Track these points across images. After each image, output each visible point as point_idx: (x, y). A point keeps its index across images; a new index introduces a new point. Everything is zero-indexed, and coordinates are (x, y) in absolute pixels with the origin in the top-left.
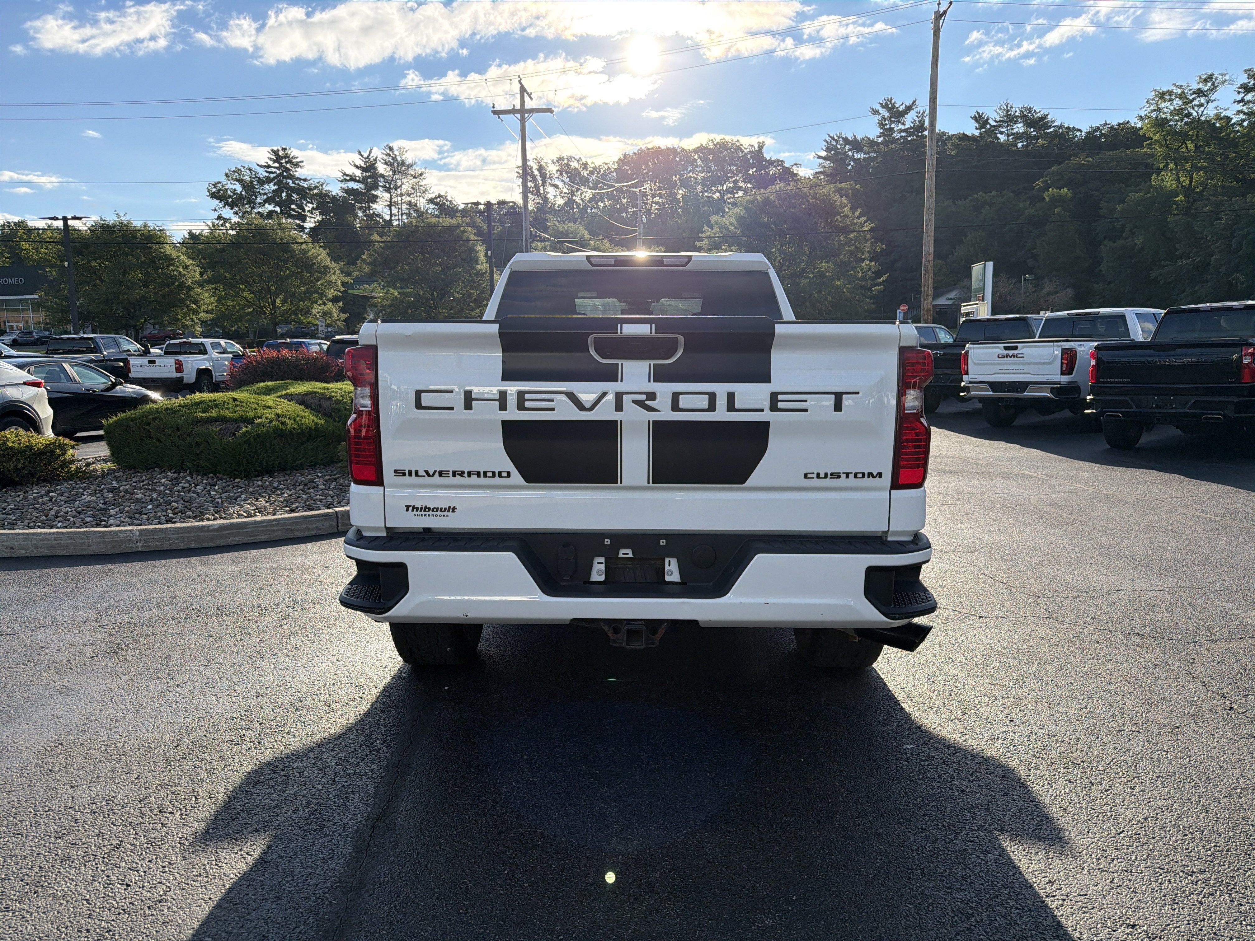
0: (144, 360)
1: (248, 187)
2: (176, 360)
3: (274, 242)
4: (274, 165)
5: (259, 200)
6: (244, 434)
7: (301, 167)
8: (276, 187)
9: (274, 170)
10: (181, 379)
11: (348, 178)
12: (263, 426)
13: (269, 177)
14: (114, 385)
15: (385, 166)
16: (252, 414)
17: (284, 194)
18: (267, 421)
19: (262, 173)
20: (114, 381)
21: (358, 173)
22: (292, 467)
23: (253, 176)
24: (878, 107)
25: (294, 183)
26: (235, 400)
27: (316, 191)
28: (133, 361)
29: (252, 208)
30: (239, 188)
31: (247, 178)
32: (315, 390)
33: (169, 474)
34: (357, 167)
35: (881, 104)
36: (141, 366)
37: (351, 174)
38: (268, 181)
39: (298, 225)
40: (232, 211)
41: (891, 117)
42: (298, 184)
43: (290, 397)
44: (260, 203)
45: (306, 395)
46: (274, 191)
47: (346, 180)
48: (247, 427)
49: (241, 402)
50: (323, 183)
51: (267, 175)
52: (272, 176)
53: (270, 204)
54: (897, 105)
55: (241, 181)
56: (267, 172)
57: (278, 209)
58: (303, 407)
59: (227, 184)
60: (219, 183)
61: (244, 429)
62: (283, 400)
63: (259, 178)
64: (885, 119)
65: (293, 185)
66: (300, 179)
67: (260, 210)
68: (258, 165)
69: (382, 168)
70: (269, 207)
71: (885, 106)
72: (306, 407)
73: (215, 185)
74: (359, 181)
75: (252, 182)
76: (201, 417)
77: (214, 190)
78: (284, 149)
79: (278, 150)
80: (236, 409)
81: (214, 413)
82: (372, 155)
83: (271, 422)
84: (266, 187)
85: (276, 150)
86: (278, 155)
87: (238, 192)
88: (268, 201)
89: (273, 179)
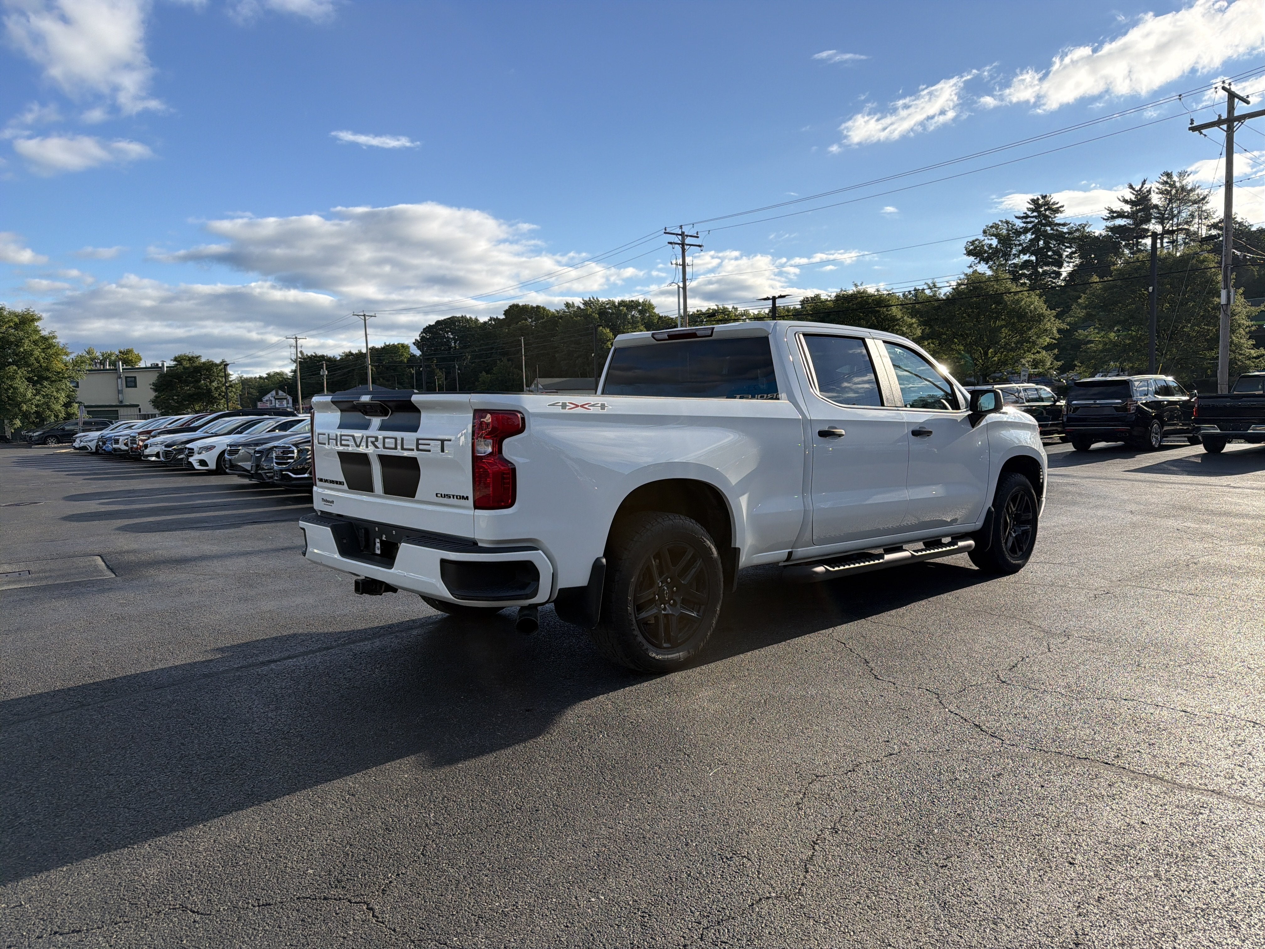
1: (1005, 241)
4: (1032, 215)
5: (1014, 251)
7: (1061, 212)
8: (1033, 236)
9: (1032, 219)
11: (1115, 215)
13: (1026, 228)
15: (1161, 196)
17: (1041, 243)
19: (1019, 224)
21: (1127, 208)
23: (1010, 228)
25: (1052, 229)
27: (1077, 234)
29: (1007, 260)
30: (994, 242)
31: (1004, 232)
34: (1126, 202)
37: (1119, 210)
38: (1026, 231)
39: (1054, 272)
40: (987, 266)
42: (1057, 230)
44: (1014, 255)
46: (1030, 240)
47: (1113, 218)
50: (1086, 225)
51: (1025, 225)
52: (1030, 226)
53: (1025, 254)
55: (996, 236)
56: (1024, 223)
57: (1033, 258)
59: (984, 240)
60: (977, 240)
63: (1016, 230)
65: (1052, 232)
66: (1059, 225)
67: (1014, 261)
68: (1016, 217)
69: (1156, 199)
70: (1025, 257)
73: (973, 243)
74: (1127, 217)
75: (1009, 234)
77: (971, 247)
78: (1044, 197)
79: (1038, 199)
82: (1145, 186)
84: (1023, 237)
85: (1035, 198)
86: (1038, 204)
87: (994, 246)
88: (1024, 251)
89: (1031, 229)
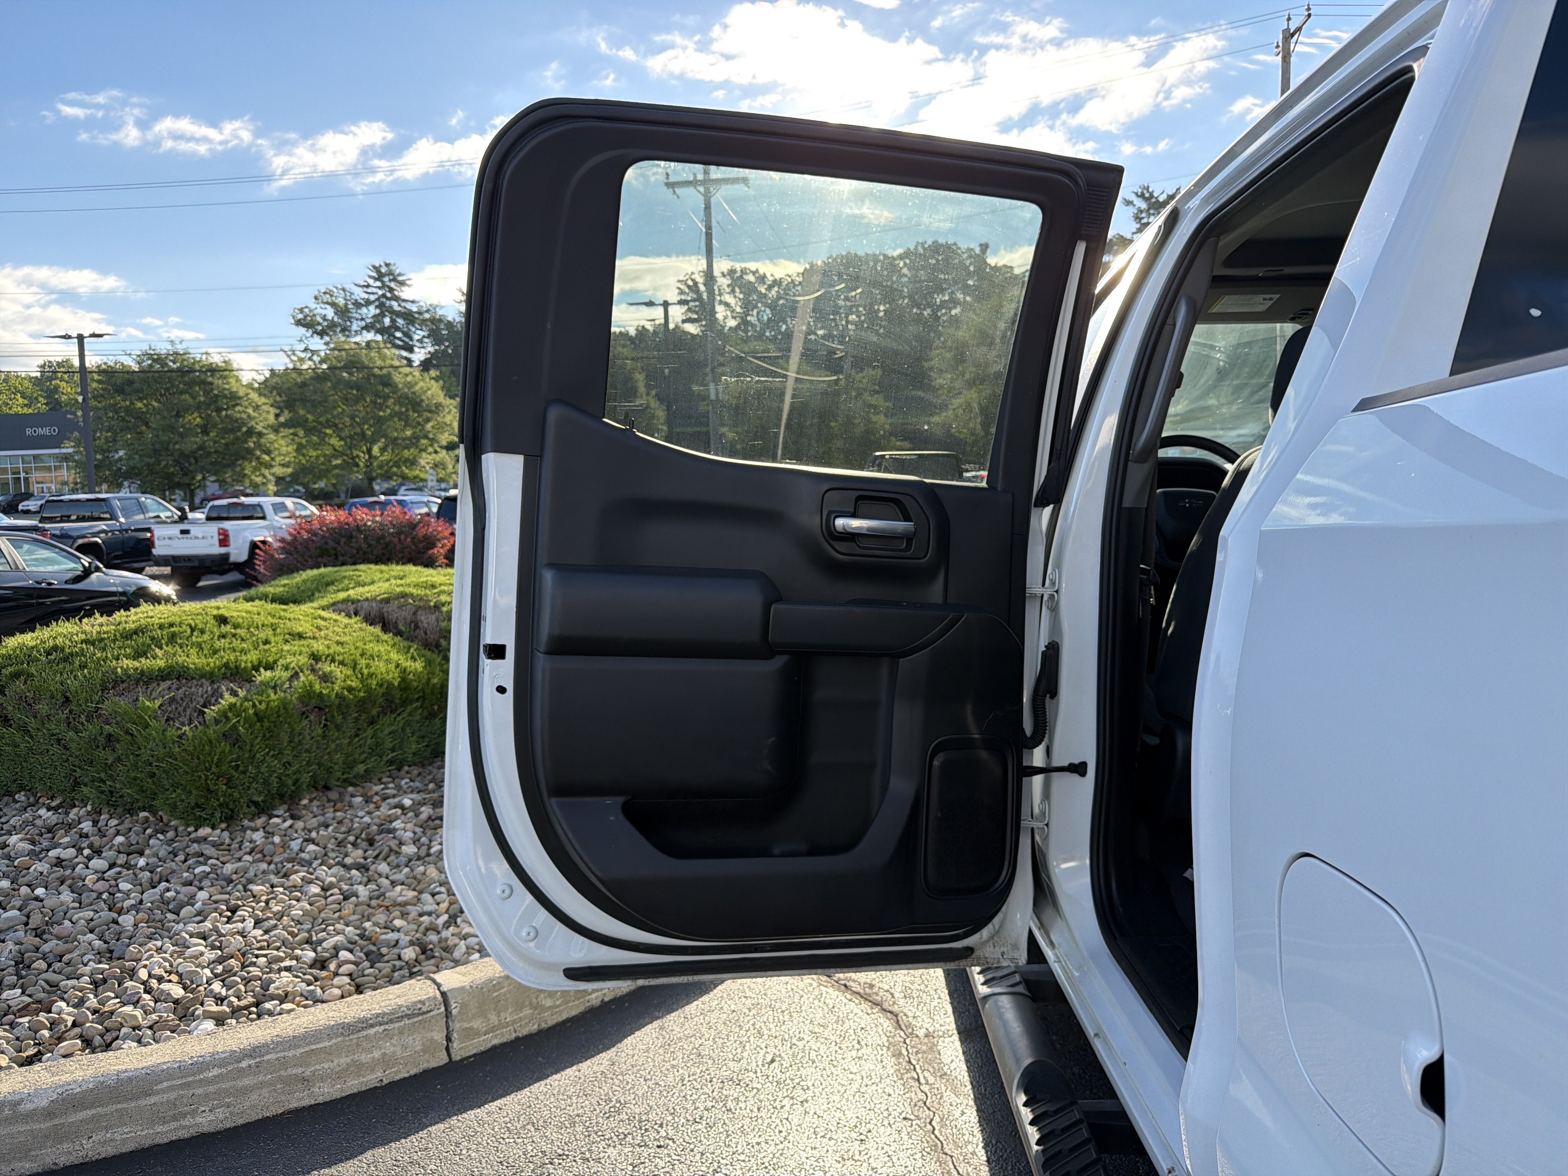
0: (175, 530)
1: (343, 312)
2: (219, 529)
3: (371, 372)
4: (374, 284)
5: (355, 327)
6: (224, 715)
7: (408, 286)
8: (377, 311)
9: (375, 290)
10: (226, 556)
12: (274, 688)
13: (368, 299)
14: (87, 573)
16: (253, 657)
17: (387, 320)
18: (286, 675)
19: (360, 294)
23: (349, 298)
24: (1133, 198)
25: (399, 305)
26: (222, 620)
27: (427, 316)
29: (346, 337)
30: (330, 313)
31: (341, 301)
32: (408, 590)
35: (1136, 194)
36: (170, 538)
38: (368, 303)
39: (406, 358)
40: (322, 342)
41: (1149, 209)
42: (405, 308)
43: (351, 608)
44: (356, 331)
45: (387, 601)
46: (374, 316)
48: (234, 694)
49: (236, 626)
50: (437, 306)
51: (366, 296)
52: (372, 298)
53: (368, 331)
54: (1155, 195)
55: (333, 305)
56: (366, 293)
57: (379, 338)
58: (377, 630)
59: (316, 308)
60: (306, 307)
61: (228, 699)
62: (335, 616)
63: (356, 300)
64: (1141, 212)
65: (399, 308)
66: (407, 301)
67: (357, 339)
68: (356, 285)
71: (1142, 196)
72: (385, 629)
73: (301, 310)
75: (346, 305)
76: (125, 671)
77: (300, 316)
78: (387, 265)
79: (380, 266)
80: (218, 644)
81: (158, 661)
83: (296, 675)
84: (364, 310)
85: (377, 265)
86: (380, 272)
87: (330, 318)
88: (367, 328)
89: (374, 302)
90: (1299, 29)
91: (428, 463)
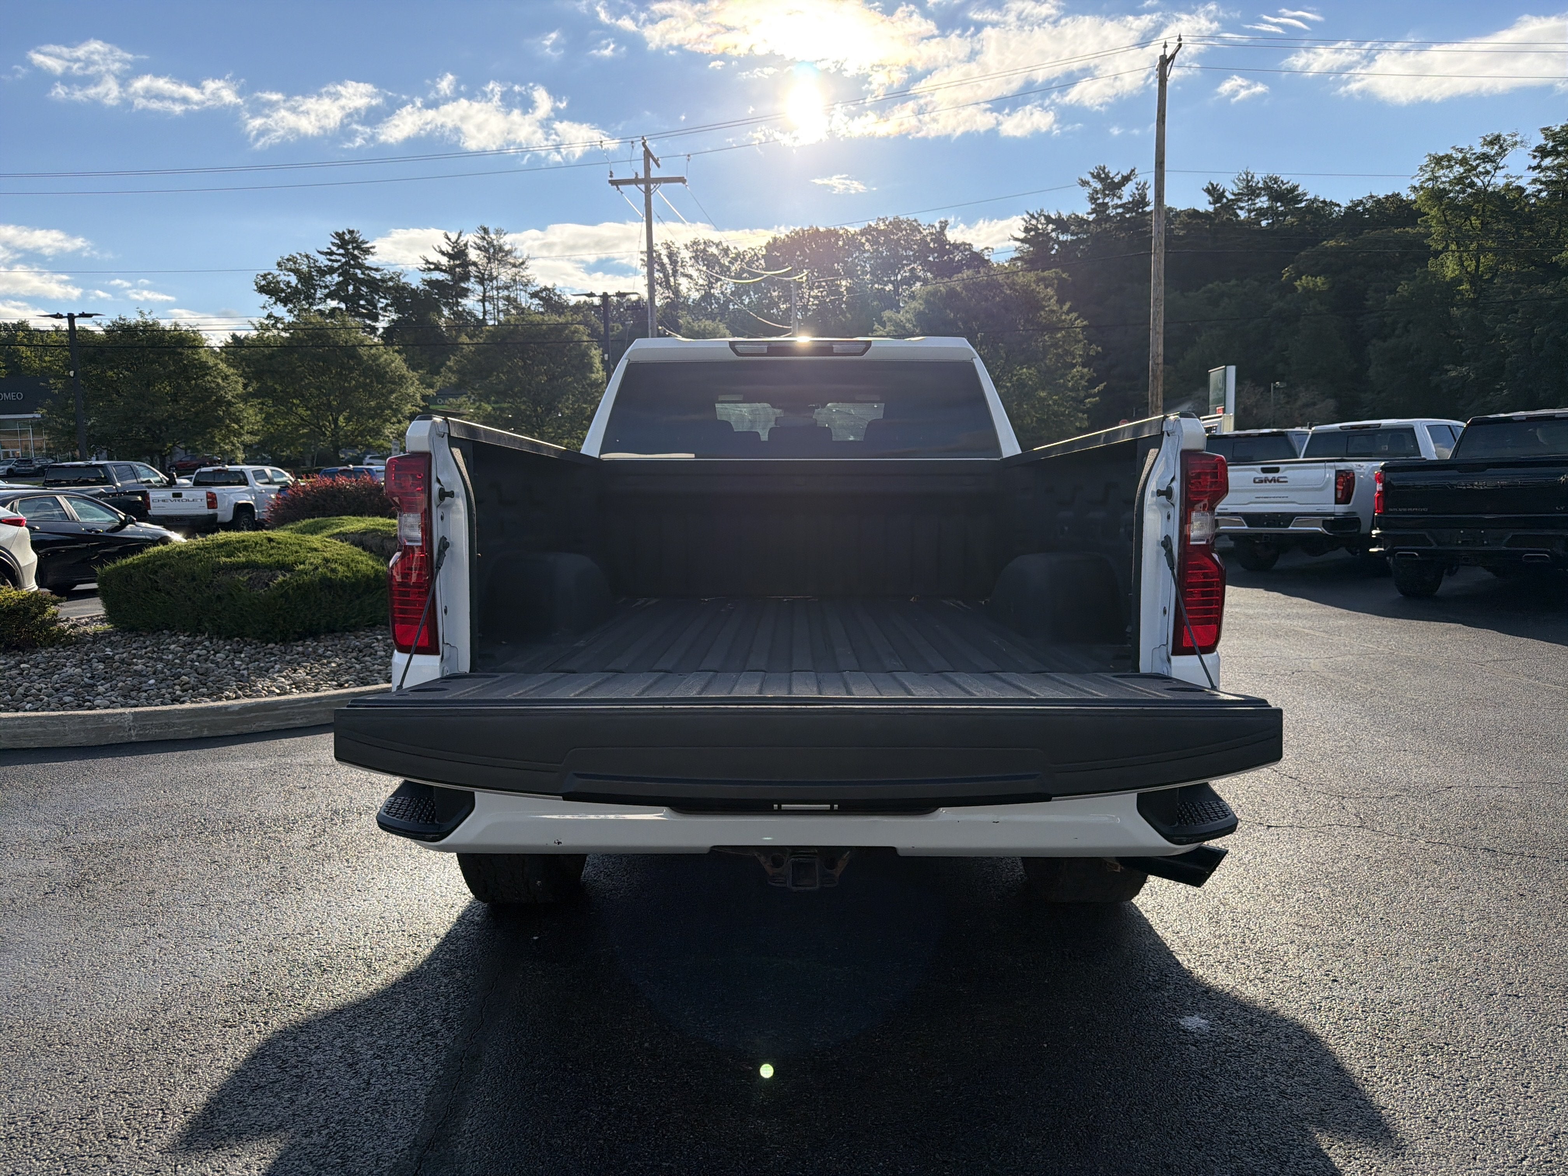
0: (167, 494)
1: (306, 279)
2: (208, 493)
3: (336, 345)
4: (338, 252)
5: (319, 295)
6: (280, 585)
7: (373, 254)
8: (341, 279)
9: (338, 258)
10: (215, 516)
11: (432, 267)
12: (306, 573)
13: (332, 267)
14: (123, 524)
15: (478, 252)
16: (292, 558)
17: (351, 288)
18: (311, 568)
19: (323, 261)
20: (123, 518)
21: (444, 260)
22: (345, 627)
23: (312, 265)
24: (1089, 178)
25: (363, 273)
26: (270, 540)
27: (391, 284)
28: (153, 495)
29: (311, 305)
30: (293, 280)
31: (304, 268)
32: (377, 527)
33: (181, 637)
34: (443, 253)
35: (1092, 174)
36: (164, 501)
37: (436, 261)
38: (331, 271)
39: (369, 326)
40: (286, 309)
41: (1104, 190)
42: (369, 275)
43: (343, 537)
44: (320, 299)
45: (365, 533)
46: (338, 284)
47: (429, 269)
48: (284, 576)
49: (279, 543)
50: (400, 274)
51: (330, 263)
52: (336, 265)
53: (333, 299)
54: (1111, 175)
55: (296, 272)
56: (330, 260)
57: (343, 306)
58: (360, 549)
59: (279, 275)
60: (269, 274)
61: (280, 578)
62: (334, 541)
63: (320, 267)
64: (1097, 192)
65: (363, 276)
66: (370, 269)
67: (321, 307)
68: (319, 252)
70: (333, 304)
72: (364, 549)
73: (264, 277)
74: (445, 271)
75: (310, 272)
76: (225, 563)
77: (263, 283)
78: (351, 232)
79: (344, 233)
80: (272, 552)
81: (241, 558)
82: (461, 238)
83: (317, 568)
84: (328, 278)
85: (341, 232)
86: (344, 239)
87: (293, 284)
88: (331, 295)
89: (338, 269)
90: (1173, 57)
91: (392, 433)
